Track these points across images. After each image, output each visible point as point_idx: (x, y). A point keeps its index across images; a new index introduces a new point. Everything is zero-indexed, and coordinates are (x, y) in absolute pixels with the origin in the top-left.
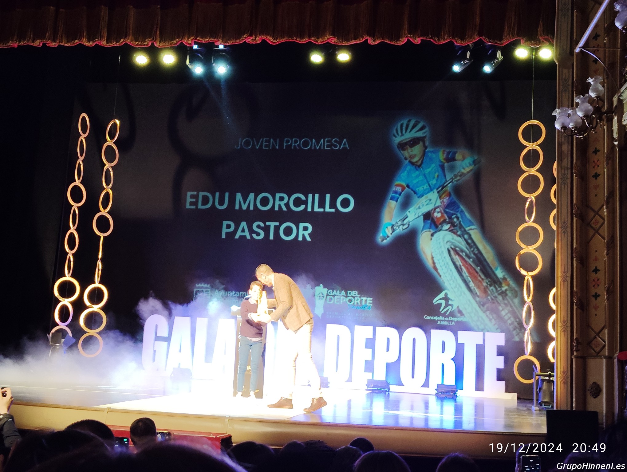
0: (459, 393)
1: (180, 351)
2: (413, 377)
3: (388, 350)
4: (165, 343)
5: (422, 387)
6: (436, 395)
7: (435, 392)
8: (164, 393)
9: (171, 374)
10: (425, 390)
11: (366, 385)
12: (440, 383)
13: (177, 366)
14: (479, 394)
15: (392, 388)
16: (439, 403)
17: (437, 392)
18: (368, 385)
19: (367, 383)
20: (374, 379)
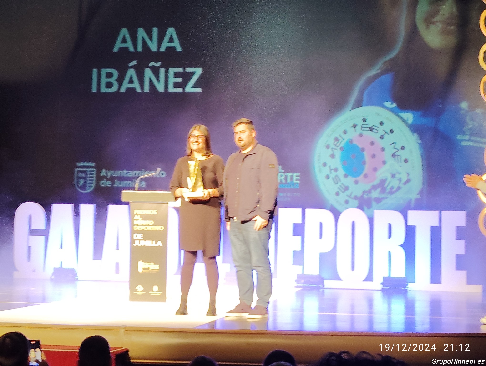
0: (410, 286)
1: (61, 248)
2: (353, 269)
3: (321, 237)
4: (42, 238)
5: (365, 280)
6: (382, 290)
7: (380, 287)
8: (44, 300)
9: (52, 276)
10: (368, 285)
11: (296, 281)
12: (387, 275)
13: (58, 266)
14: (436, 287)
15: (328, 284)
16: (386, 301)
17: (384, 287)
18: (297, 281)
19: (296, 278)
20: (305, 273)
